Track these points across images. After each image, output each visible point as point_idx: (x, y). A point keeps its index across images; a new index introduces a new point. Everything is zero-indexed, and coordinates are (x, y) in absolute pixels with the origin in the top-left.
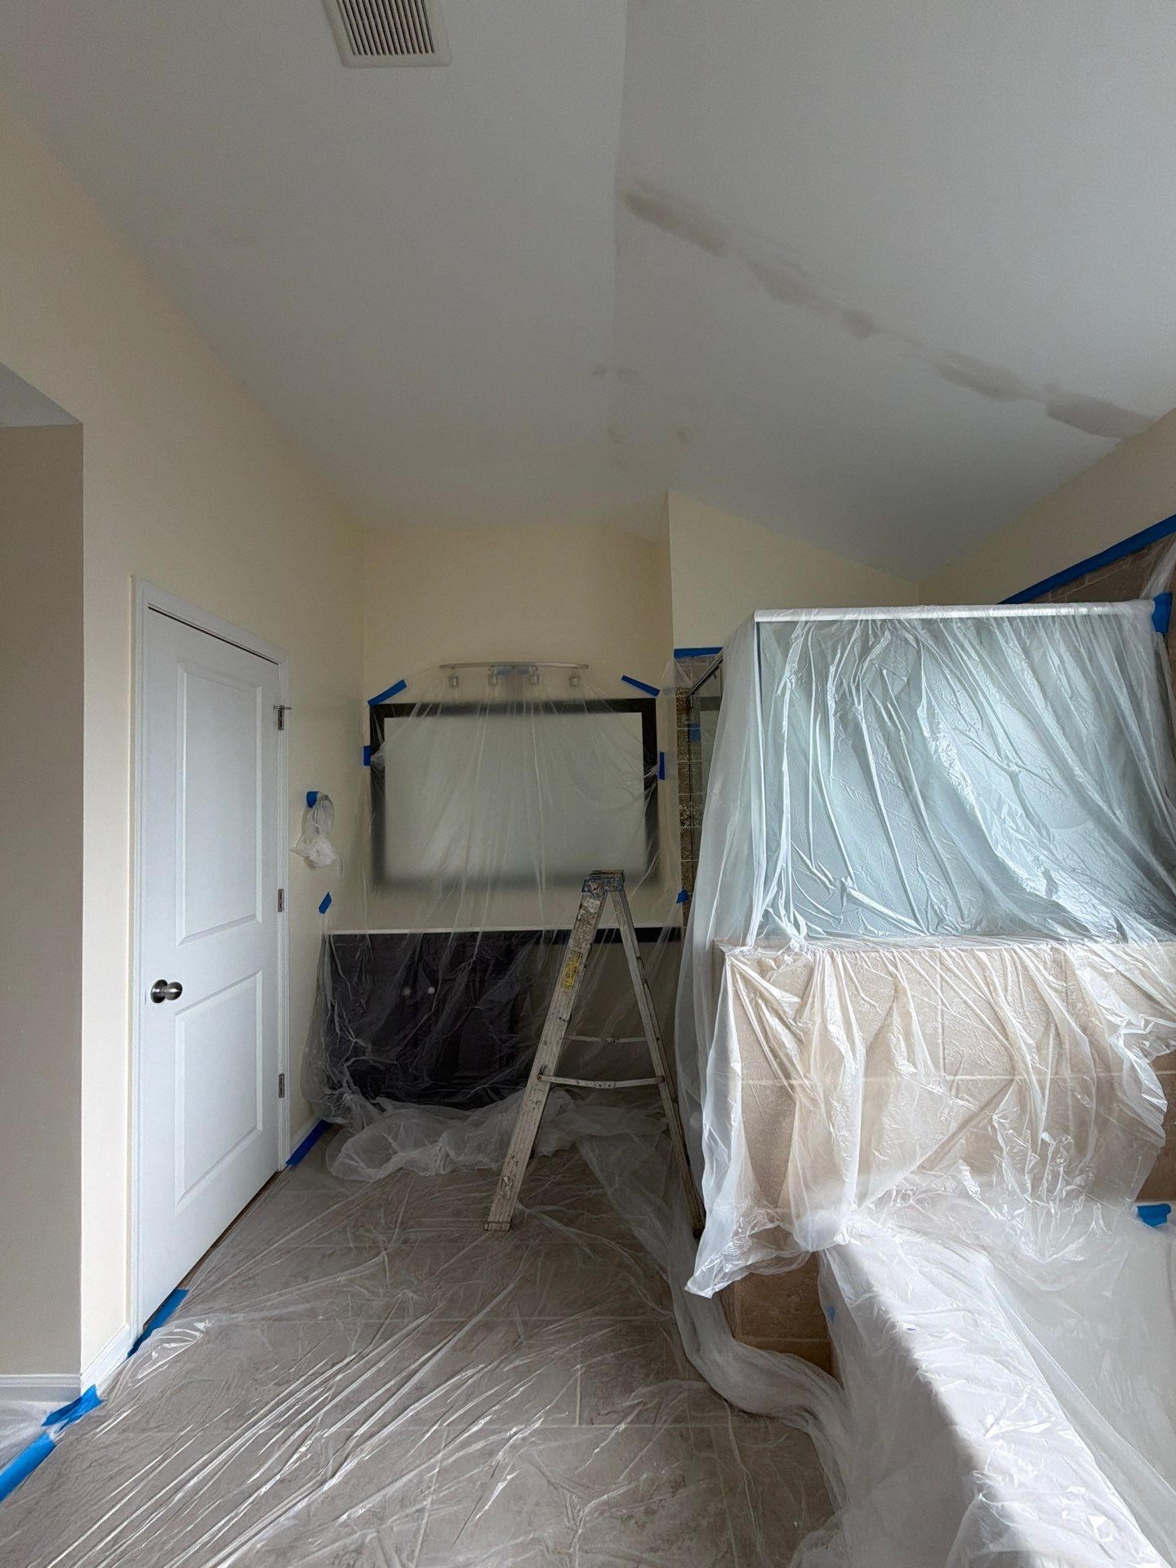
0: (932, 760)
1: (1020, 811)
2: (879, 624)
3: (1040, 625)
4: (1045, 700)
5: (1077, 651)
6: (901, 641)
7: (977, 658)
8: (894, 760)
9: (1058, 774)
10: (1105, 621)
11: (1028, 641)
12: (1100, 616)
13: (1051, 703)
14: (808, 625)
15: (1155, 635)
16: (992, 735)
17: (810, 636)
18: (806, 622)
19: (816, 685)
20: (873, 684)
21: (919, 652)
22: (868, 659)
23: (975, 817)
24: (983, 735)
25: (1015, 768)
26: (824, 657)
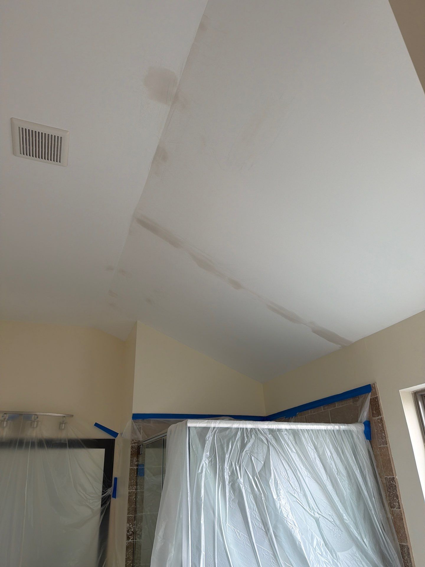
0: (278, 513)
1: (322, 542)
2: (249, 430)
3: (320, 434)
4: (327, 475)
5: (337, 449)
6: (260, 440)
7: (295, 451)
8: (259, 512)
9: (336, 518)
10: (346, 433)
11: (316, 443)
12: (344, 431)
13: (329, 477)
14: (215, 430)
15: (366, 441)
16: (305, 495)
17: (216, 436)
18: (214, 428)
19: (219, 465)
20: (247, 466)
21: (268, 447)
22: (245, 451)
23: (301, 549)
24: (301, 495)
25: (317, 515)
26: (223, 449)
